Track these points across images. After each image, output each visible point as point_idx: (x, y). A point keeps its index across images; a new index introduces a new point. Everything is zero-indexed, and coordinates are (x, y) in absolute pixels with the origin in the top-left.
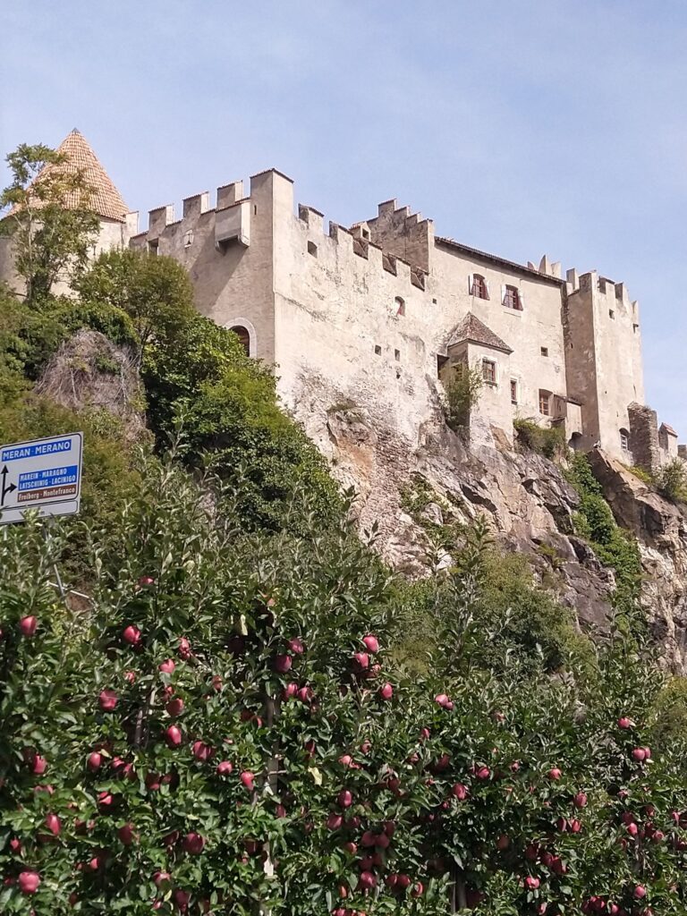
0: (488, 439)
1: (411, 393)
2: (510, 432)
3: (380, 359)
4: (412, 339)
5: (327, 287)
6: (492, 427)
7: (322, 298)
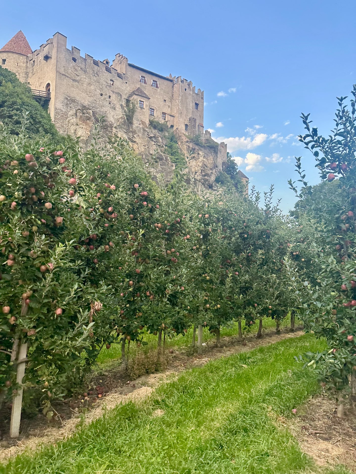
0: (140, 124)
1: (115, 109)
2: (147, 122)
3: (103, 97)
4: (116, 93)
5: (80, 72)
6: (141, 121)
7: (78, 76)
